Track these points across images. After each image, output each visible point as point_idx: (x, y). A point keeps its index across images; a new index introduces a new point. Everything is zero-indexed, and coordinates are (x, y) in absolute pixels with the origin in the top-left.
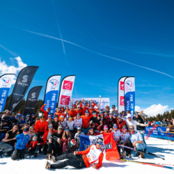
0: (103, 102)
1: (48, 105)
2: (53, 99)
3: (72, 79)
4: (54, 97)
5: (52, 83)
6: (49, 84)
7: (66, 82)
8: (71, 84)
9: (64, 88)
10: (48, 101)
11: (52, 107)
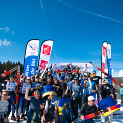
1: (28, 70)
3: (50, 43)
4: (34, 62)
11: (32, 73)
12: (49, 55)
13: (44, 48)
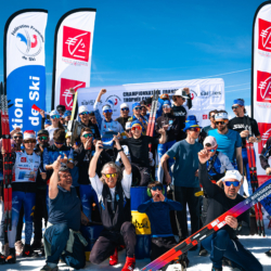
0: (204, 94)
1: (19, 112)
2: (34, 96)
3: (84, 21)
4: (35, 86)
5: (23, 39)
6: (12, 40)
7: (69, 32)
8: (86, 38)
9: (66, 54)
10: (18, 102)
11: (34, 120)
12: (86, 60)
13: (65, 39)
